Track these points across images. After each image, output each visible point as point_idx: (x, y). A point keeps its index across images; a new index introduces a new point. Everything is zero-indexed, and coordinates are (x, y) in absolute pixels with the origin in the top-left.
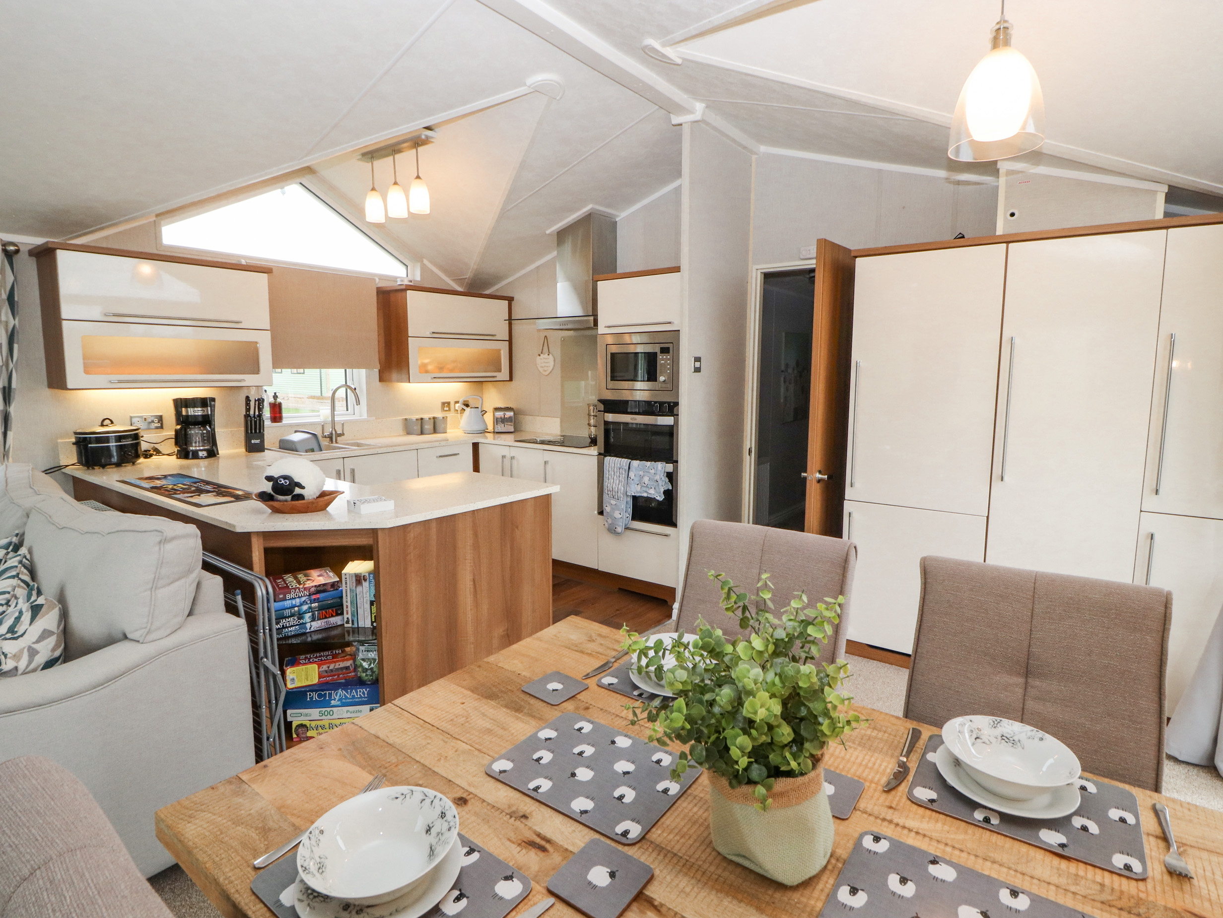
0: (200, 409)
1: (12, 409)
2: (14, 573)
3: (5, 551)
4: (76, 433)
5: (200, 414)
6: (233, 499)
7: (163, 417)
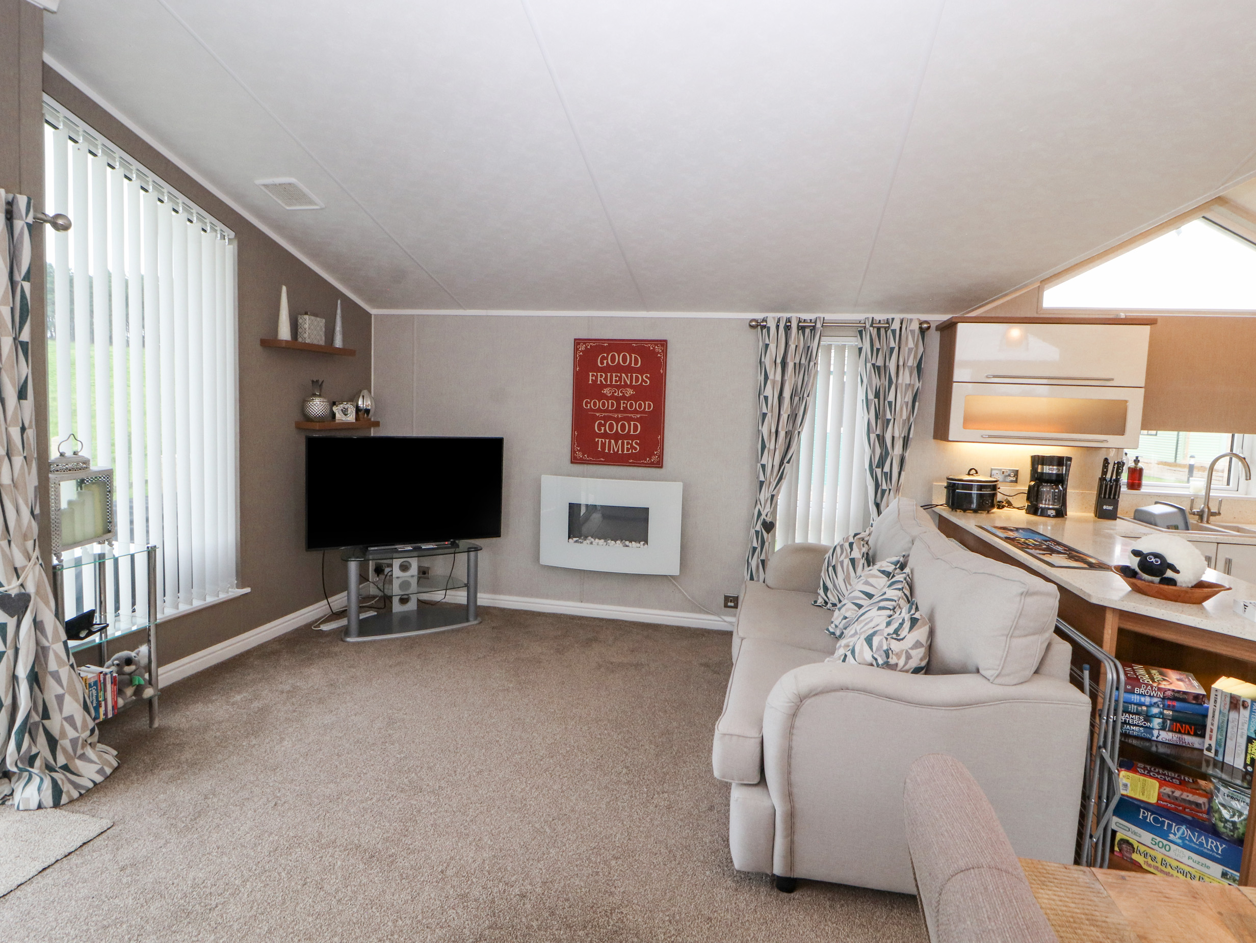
0: (1055, 467)
1: (907, 455)
2: (900, 587)
3: (894, 567)
4: (948, 479)
5: (1054, 472)
6: (1086, 566)
7: (1019, 472)
